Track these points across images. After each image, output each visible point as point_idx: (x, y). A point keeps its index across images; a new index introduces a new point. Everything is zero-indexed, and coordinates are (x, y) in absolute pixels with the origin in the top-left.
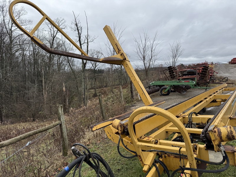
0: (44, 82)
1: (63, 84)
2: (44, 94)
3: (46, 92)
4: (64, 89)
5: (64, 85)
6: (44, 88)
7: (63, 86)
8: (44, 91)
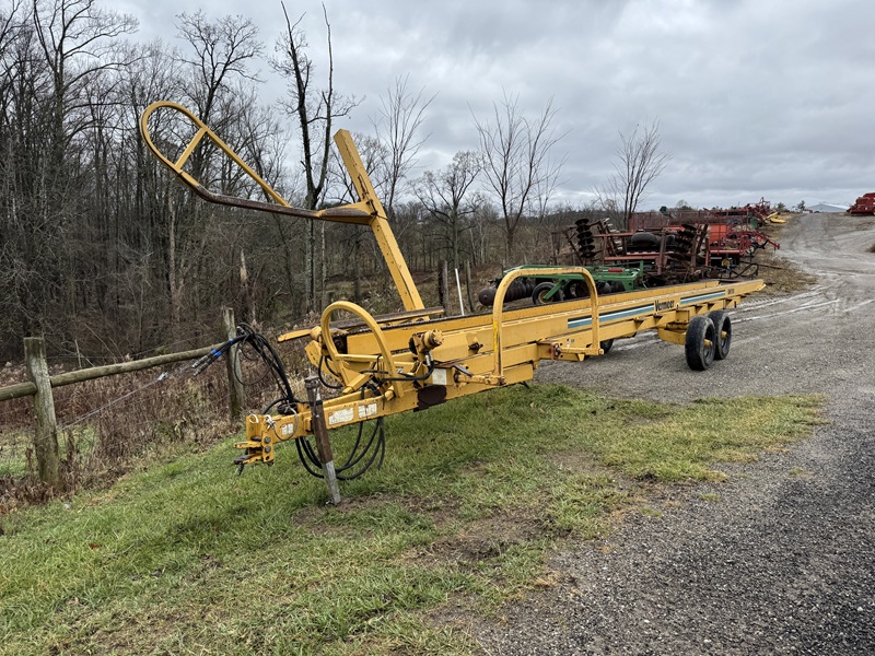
0: (173, 244)
1: (239, 255)
2: (173, 288)
3: (182, 282)
4: (243, 272)
5: (243, 260)
6: (173, 266)
7: (240, 262)
8: (172, 276)
